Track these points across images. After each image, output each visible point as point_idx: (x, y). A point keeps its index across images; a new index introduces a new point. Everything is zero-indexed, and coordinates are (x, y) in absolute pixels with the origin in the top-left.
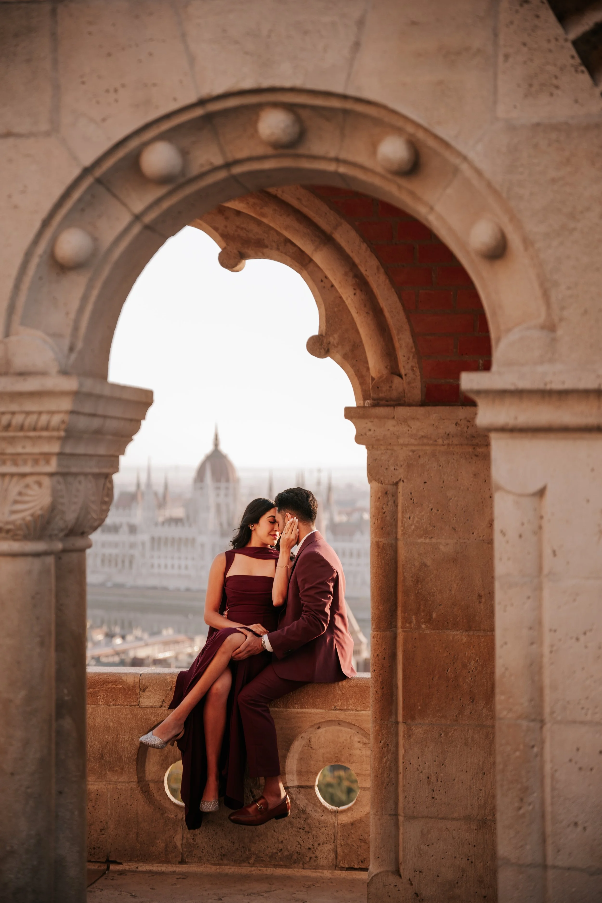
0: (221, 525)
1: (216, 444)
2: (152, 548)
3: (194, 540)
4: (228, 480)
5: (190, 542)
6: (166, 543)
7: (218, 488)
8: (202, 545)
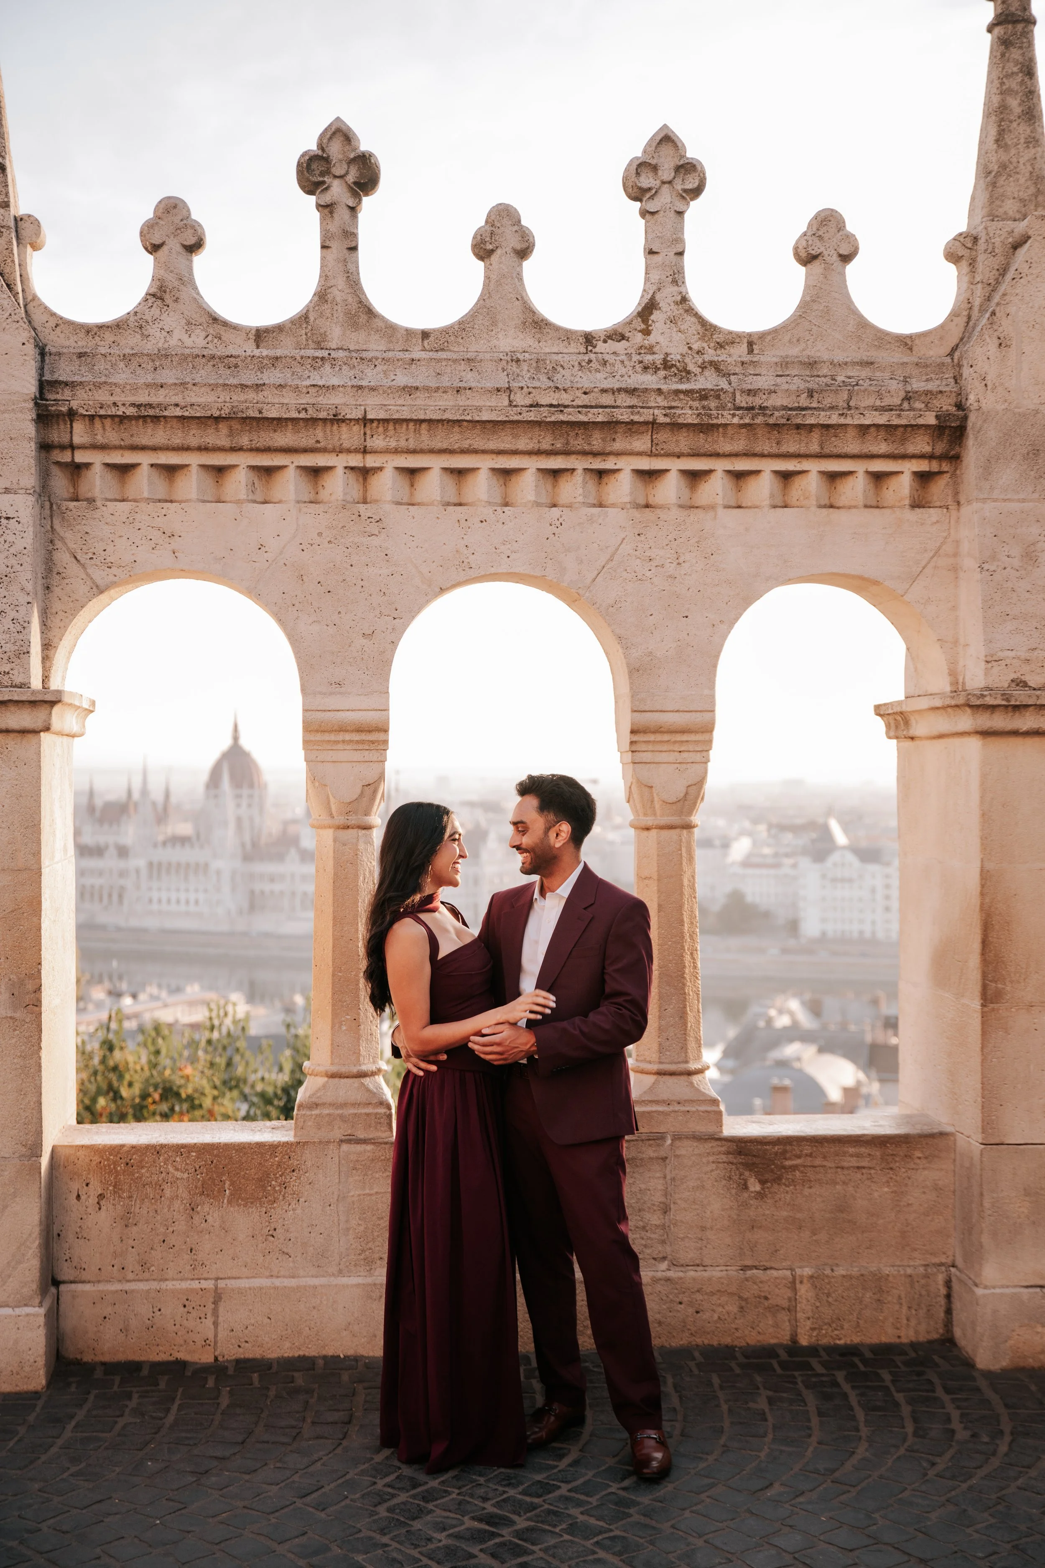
0: (243, 845)
1: (236, 738)
2: (150, 877)
3: (206, 865)
4: (251, 786)
5: (202, 869)
6: (168, 871)
7: (238, 797)
8: (218, 873)
